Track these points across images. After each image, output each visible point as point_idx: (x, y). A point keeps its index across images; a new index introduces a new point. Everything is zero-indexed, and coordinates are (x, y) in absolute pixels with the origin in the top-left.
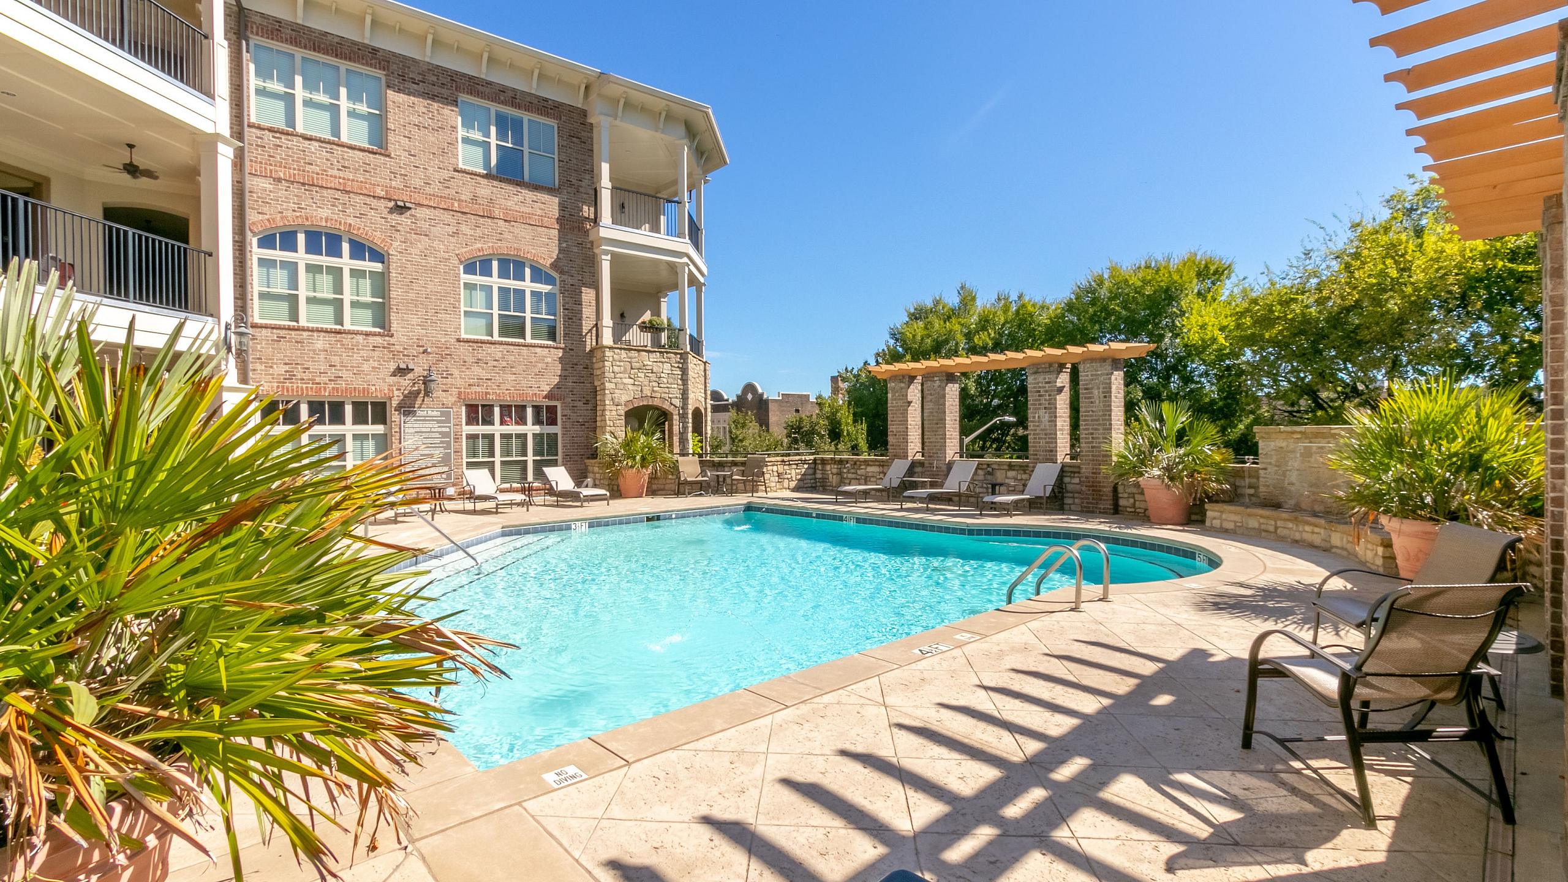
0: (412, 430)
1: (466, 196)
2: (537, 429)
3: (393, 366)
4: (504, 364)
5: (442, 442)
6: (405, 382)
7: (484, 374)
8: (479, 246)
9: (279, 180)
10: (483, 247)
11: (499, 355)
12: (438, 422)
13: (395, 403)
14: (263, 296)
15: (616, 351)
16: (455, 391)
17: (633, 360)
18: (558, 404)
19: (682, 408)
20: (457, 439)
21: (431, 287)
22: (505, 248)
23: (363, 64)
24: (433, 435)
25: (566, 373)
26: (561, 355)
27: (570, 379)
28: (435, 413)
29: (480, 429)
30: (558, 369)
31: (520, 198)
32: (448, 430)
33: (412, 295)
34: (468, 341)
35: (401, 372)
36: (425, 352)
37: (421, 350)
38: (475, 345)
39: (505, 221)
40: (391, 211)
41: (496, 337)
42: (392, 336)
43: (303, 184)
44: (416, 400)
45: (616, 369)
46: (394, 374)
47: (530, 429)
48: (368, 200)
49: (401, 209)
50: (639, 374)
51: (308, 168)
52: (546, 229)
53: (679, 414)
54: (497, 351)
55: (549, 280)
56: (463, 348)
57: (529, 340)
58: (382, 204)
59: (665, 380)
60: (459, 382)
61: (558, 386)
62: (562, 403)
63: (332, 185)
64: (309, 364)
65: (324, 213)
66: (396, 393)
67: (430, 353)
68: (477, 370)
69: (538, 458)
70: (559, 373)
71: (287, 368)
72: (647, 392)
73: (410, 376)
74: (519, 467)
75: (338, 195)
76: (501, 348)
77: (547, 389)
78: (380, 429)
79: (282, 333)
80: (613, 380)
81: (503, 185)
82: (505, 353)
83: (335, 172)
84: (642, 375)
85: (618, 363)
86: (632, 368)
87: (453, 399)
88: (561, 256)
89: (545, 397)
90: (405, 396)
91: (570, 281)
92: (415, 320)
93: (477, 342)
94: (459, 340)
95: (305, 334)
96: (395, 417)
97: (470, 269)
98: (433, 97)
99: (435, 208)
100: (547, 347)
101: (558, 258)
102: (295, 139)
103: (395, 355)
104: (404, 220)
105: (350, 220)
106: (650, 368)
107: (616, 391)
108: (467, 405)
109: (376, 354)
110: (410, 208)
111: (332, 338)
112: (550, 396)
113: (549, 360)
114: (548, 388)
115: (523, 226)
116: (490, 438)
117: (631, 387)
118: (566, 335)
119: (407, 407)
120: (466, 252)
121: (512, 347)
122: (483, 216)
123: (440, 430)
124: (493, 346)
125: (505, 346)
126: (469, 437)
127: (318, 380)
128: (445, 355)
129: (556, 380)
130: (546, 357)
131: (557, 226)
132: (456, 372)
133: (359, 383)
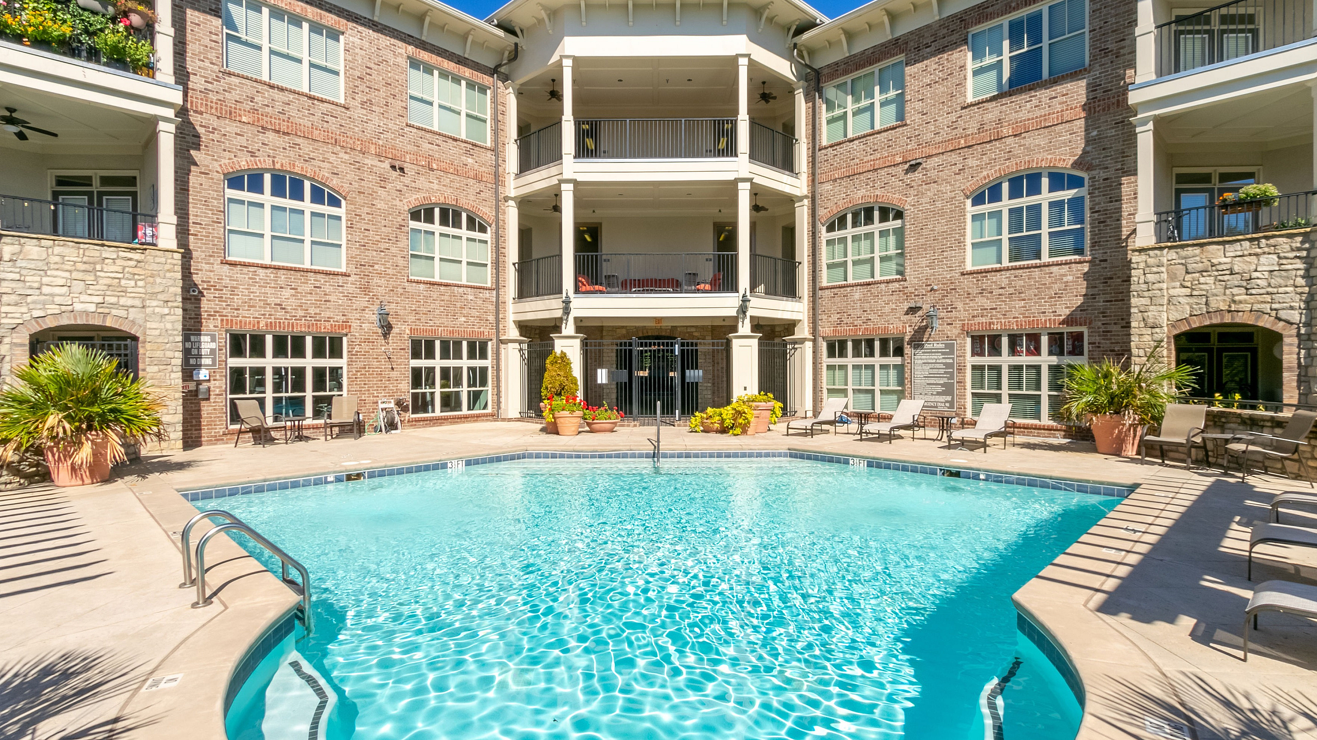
0: (920, 362)
1: (973, 128)
2: (1054, 360)
3: (906, 305)
4: (1012, 290)
5: (945, 373)
6: (916, 319)
7: (988, 304)
8: (985, 173)
9: (835, 180)
10: (990, 174)
11: (1006, 281)
12: (943, 353)
13: (907, 338)
14: (830, 266)
15: (1151, 253)
16: (958, 324)
17: (1189, 261)
18: (1084, 329)
19: (1306, 325)
20: (961, 370)
21: (939, 228)
22: (1012, 167)
23: (888, 58)
24: (938, 366)
25: (1095, 291)
26: (1086, 269)
27: (1101, 298)
28: (940, 346)
29: (987, 360)
30: (1082, 287)
31: (1035, 101)
32: (951, 361)
33: (922, 241)
34: (971, 273)
35: (913, 310)
36: (932, 290)
37: (929, 288)
38: (979, 276)
39: (1015, 136)
40: (907, 172)
41: (1006, 263)
42: (906, 280)
43: (849, 177)
44: (924, 334)
45: (1150, 277)
46: (907, 313)
47: (1046, 360)
48: (890, 170)
49: (914, 167)
50: (1202, 280)
51: (852, 163)
52: (1068, 125)
53: (1299, 335)
54: (1002, 279)
55: (1076, 182)
56: (967, 282)
57: (1045, 258)
58: (900, 170)
59: (1262, 283)
60: (963, 315)
61: (1081, 308)
62: (1089, 328)
63: (866, 169)
64: (850, 312)
65: (861, 193)
66: (908, 329)
67: (936, 290)
68: (982, 301)
69: (1055, 393)
70: (1084, 291)
71: (838, 316)
72: (1219, 303)
73: (920, 313)
74: (1032, 403)
75: (869, 175)
76: (1008, 274)
77: (1065, 312)
78: (898, 360)
79: (836, 290)
80: (1146, 294)
81: (1014, 98)
82: (1013, 278)
83: (869, 158)
84: (1210, 280)
85: (1155, 269)
86: (1187, 273)
87: (956, 331)
88: (1088, 149)
89: (1063, 322)
90: (915, 332)
91: (1101, 174)
92: (924, 262)
93: (981, 273)
94: (963, 274)
95: (849, 289)
96: (907, 350)
97: (978, 200)
98: (942, 50)
99: (943, 153)
100: (1066, 264)
101: (1085, 152)
102: (844, 145)
103: (908, 296)
104: (918, 175)
105: (878, 192)
106: (1228, 266)
107: (1151, 308)
108: (972, 337)
109: (894, 298)
110: (920, 164)
111: (865, 289)
112: (1069, 321)
113: (1070, 278)
114: (1068, 312)
115: (1037, 133)
116: (997, 369)
117: (1183, 300)
118: (1093, 244)
119: (917, 341)
120: (972, 184)
121: (1021, 271)
122: (990, 141)
123: (944, 361)
124: (998, 274)
125: (1013, 272)
126: (974, 367)
127: (856, 323)
128: (951, 289)
129: (1079, 301)
130: (1065, 275)
131: (1083, 115)
132: (960, 306)
133: (881, 324)
